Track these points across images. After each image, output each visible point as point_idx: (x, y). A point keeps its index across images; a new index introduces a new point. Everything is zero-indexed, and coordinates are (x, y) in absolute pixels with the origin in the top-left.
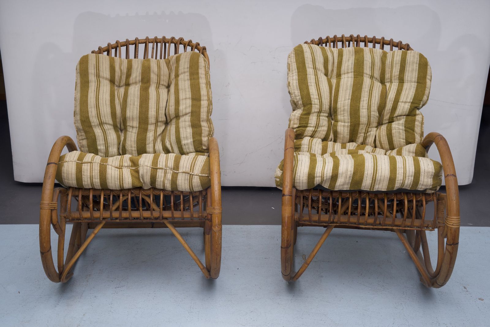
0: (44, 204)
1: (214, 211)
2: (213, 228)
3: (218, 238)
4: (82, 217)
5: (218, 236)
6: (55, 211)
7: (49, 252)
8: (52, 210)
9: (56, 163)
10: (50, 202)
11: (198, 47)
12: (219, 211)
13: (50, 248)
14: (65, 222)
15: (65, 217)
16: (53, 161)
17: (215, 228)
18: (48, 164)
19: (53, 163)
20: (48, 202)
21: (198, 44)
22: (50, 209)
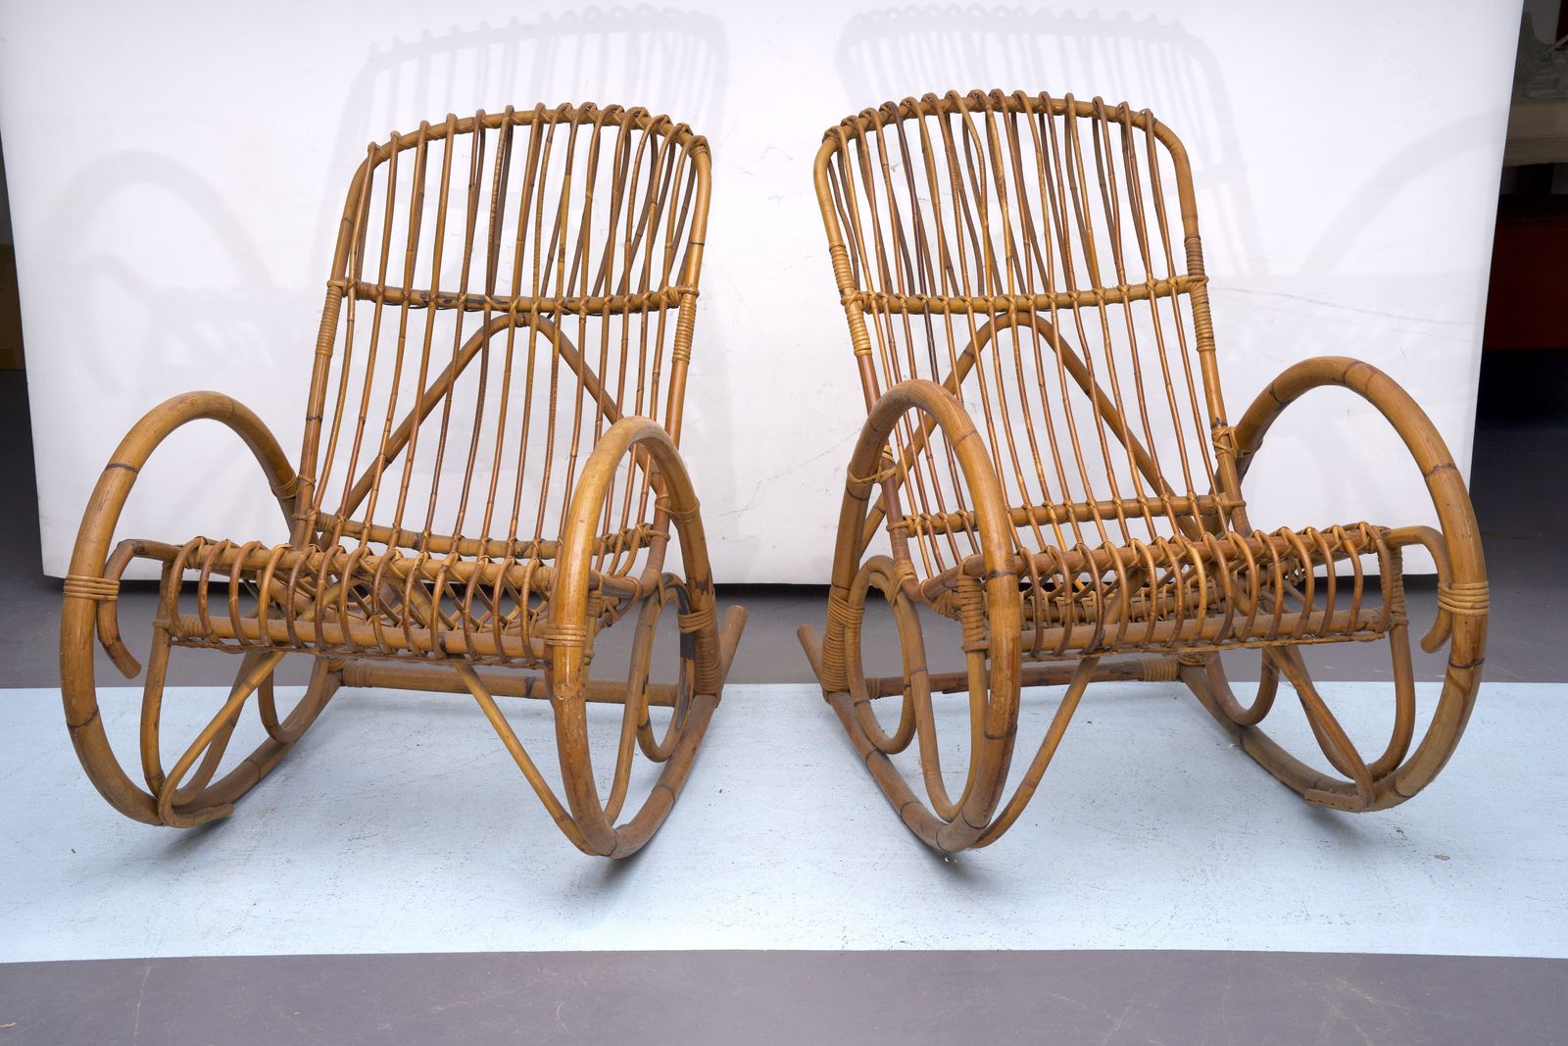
0: (73, 582)
1: (559, 637)
2: (555, 689)
3: (569, 723)
4: (210, 632)
5: (569, 716)
6: (109, 604)
7: (93, 726)
8: (98, 603)
9: (128, 464)
10: (92, 578)
11: (687, 136)
12: (574, 638)
13: (96, 712)
14: (165, 646)
15: (167, 630)
16: (122, 461)
17: (560, 688)
18: (109, 467)
19: (121, 466)
20: (87, 578)
21: (684, 128)
22: (89, 598)
